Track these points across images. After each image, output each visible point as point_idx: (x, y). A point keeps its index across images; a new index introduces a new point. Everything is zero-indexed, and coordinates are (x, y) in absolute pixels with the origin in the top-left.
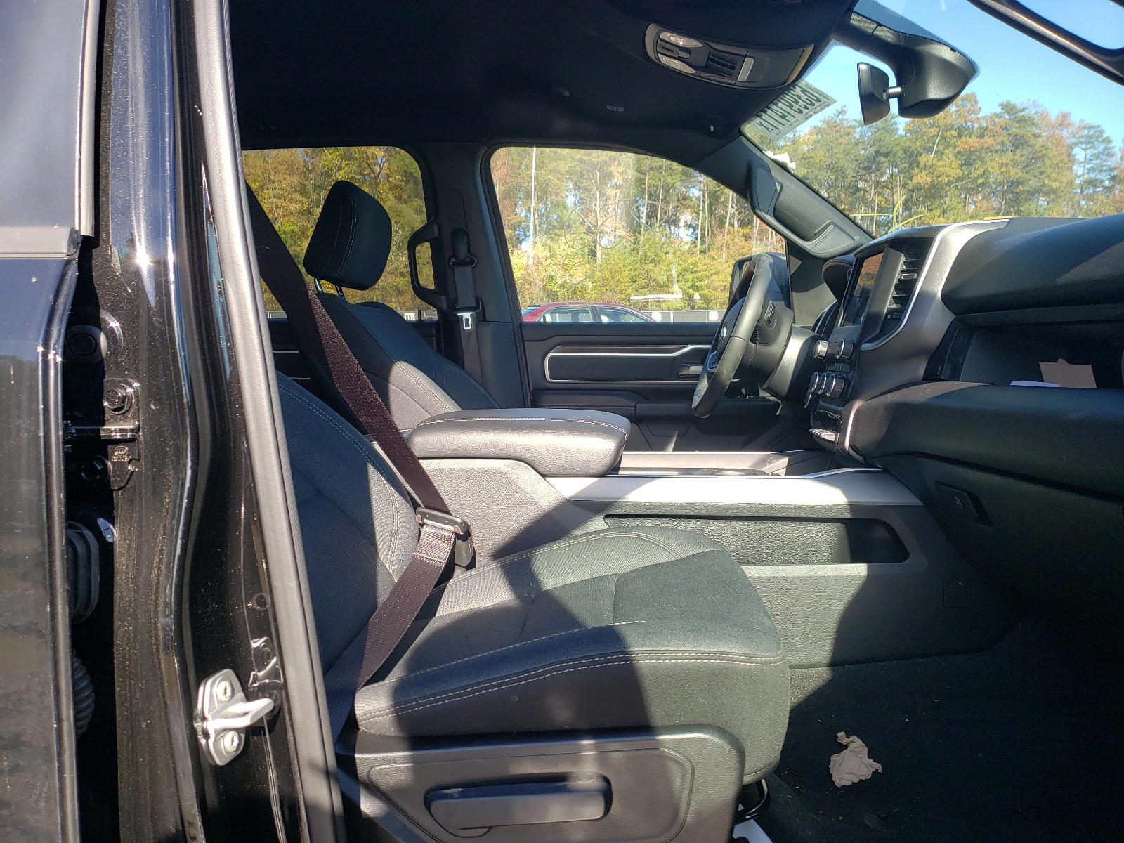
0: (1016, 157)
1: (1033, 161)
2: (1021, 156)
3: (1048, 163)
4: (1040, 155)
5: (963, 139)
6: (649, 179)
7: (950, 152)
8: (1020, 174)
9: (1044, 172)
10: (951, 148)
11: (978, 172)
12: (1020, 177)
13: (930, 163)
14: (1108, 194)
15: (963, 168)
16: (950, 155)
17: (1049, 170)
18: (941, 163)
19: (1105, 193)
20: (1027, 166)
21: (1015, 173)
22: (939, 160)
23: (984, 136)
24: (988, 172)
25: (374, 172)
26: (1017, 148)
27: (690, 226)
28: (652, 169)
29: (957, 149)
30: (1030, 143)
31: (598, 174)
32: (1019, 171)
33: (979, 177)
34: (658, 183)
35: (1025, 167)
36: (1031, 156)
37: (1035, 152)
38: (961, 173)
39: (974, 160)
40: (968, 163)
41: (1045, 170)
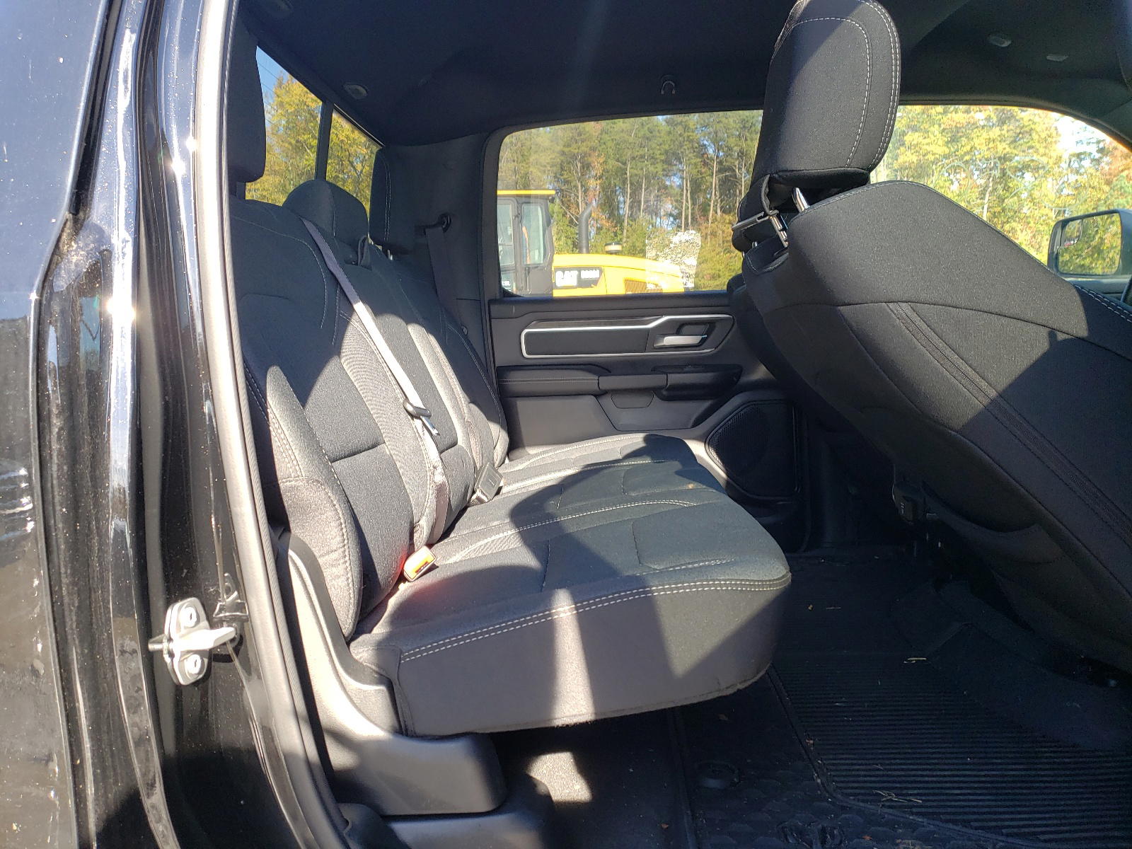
0: (1003, 132)
1: (1021, 136)
2: (1008, 131)
3: (1035, 136)
4: (1027, 129)
5: (949, 115)
6: (630, 168)
7: (935, 129)
8: (1008, 149)
9: (1033, 147)
10: (936, 126)
11: (965, 149)
12: (1008, 153)
13: (915, 142)
14: (1097, 167)
15: (949, 145)
16: (937, 133)
17: (1038, 145)
18: (927, 141)
19: (1094, 166)
20: (1015, 141)
21: (1003, 148)
22: (925, 138)
23: (970, 112)
24: (976, 149)
25: (355, 170)
26: (1004, 123)
27: (671, 215)
28: (633, 158)
29: (943, 126)
30: (1017, 118)
31: (579, 165)
32: (1007, 146)
33: (966, 153)
34: (640, 172)
35: (1012, 143)
36: (1018, 131)
37: (1023, 126)
38: (947, 151)
39: (961, 137)
40: (954, 140)
41: (1034, 144)
